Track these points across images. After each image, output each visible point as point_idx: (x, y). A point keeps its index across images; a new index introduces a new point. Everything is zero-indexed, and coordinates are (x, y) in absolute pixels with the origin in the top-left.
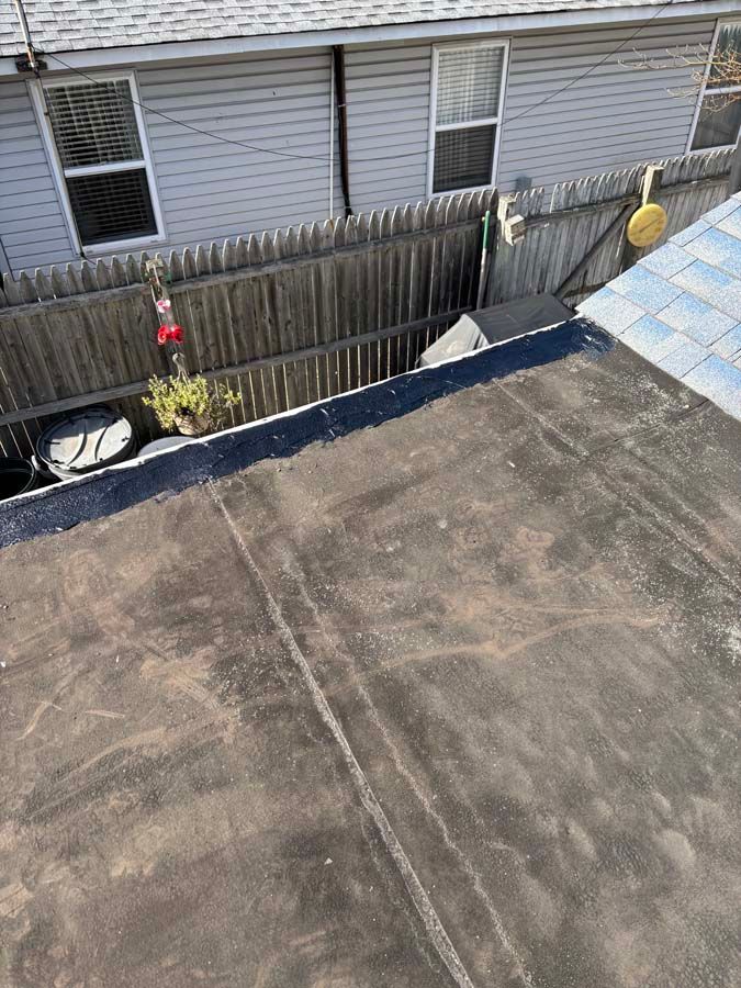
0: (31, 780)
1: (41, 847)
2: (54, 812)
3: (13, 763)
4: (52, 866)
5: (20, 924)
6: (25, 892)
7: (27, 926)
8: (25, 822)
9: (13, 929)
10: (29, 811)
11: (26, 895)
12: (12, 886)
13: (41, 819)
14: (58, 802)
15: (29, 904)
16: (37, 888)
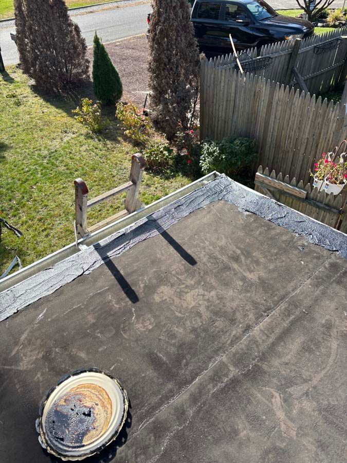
0: (337, 400)
1: (315, 427)
2: (332, 423)
3: (338, 385)
4: (311, 440)
5: (282, 441)
6: (295, 433)
7: (283, 445)
8: (320, 411)
9: (279, 438)
10: (326, 410)
11: (293, 434)
12: (293, 425)
13: (326, 418)
14: (337, 422)
15: (291, 439)
16: (299, 439)
